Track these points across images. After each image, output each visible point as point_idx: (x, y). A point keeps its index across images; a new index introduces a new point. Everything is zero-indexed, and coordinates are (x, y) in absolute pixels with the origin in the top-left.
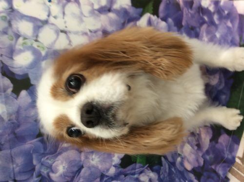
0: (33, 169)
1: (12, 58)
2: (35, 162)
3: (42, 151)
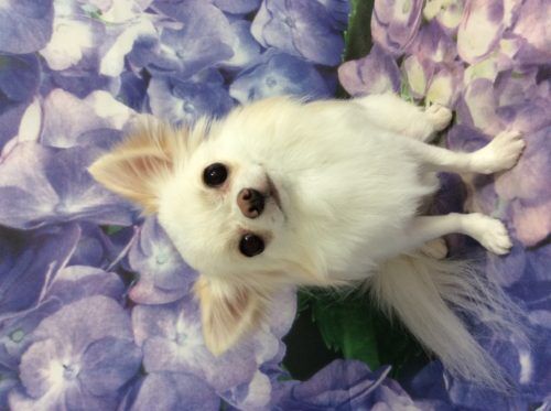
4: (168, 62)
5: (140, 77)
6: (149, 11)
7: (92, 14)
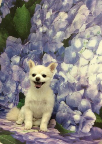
0: (31, 50)
1: (79, 38)
2: (34, 51)
3: (37, 54)
4: (60, 84)
5: (58, 78)
6: (68, 81)
7: (69, 71)
